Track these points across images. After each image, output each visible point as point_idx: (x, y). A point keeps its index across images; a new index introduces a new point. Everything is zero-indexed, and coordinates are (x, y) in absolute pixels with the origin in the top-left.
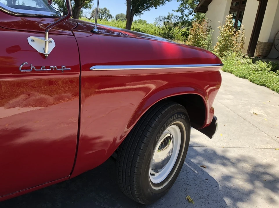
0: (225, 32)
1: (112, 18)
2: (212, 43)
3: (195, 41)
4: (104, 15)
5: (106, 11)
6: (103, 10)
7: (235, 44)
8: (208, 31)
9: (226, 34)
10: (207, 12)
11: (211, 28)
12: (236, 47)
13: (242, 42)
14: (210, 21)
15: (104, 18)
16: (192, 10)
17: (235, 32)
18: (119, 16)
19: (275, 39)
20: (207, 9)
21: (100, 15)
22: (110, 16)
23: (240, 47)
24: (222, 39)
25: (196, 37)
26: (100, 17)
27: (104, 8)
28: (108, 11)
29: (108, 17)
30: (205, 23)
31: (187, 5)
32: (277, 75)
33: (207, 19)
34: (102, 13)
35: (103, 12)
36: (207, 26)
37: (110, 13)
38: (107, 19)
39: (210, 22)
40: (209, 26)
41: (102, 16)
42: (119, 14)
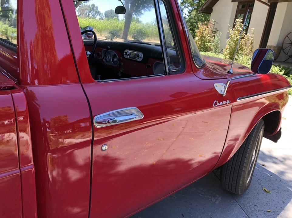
0: (235, 36)
1: (101, 15)
2: (219, 45)
3: (202, 43)
4: (92, 12)
5: (94, 8)
6: (91, 6)
7: (245, 48)
8: (214, 33)
9: (236, 38)
10: (212, 13)
11: (217, 30)
12: (245, 50)
13: (251, 45)
14: (216, 23)
15: (91, 15)
16: (192, 8)
17: (245, 35)
18: (108, 13)
19: (283, 43)
20: (212, 10)
21: (87, 13)
22: (99, 13)
23: (249, 50)
24: (232, 42)
25: (202, 39)
26: (87, 15)
27: (92, 4)
28: (97, 7)
29: (96, 15)
30: (211, 24)
31: (187, 3)
32: (291, 79)
33: (213, 21)
34: (89, 10)
35: (91, 9)
36: (213, 28)
37: (98, 10)
38: (95, 16)
39: (216, 25)
40: (215, 28)
41: (89, 13)
42: (108, 11)
